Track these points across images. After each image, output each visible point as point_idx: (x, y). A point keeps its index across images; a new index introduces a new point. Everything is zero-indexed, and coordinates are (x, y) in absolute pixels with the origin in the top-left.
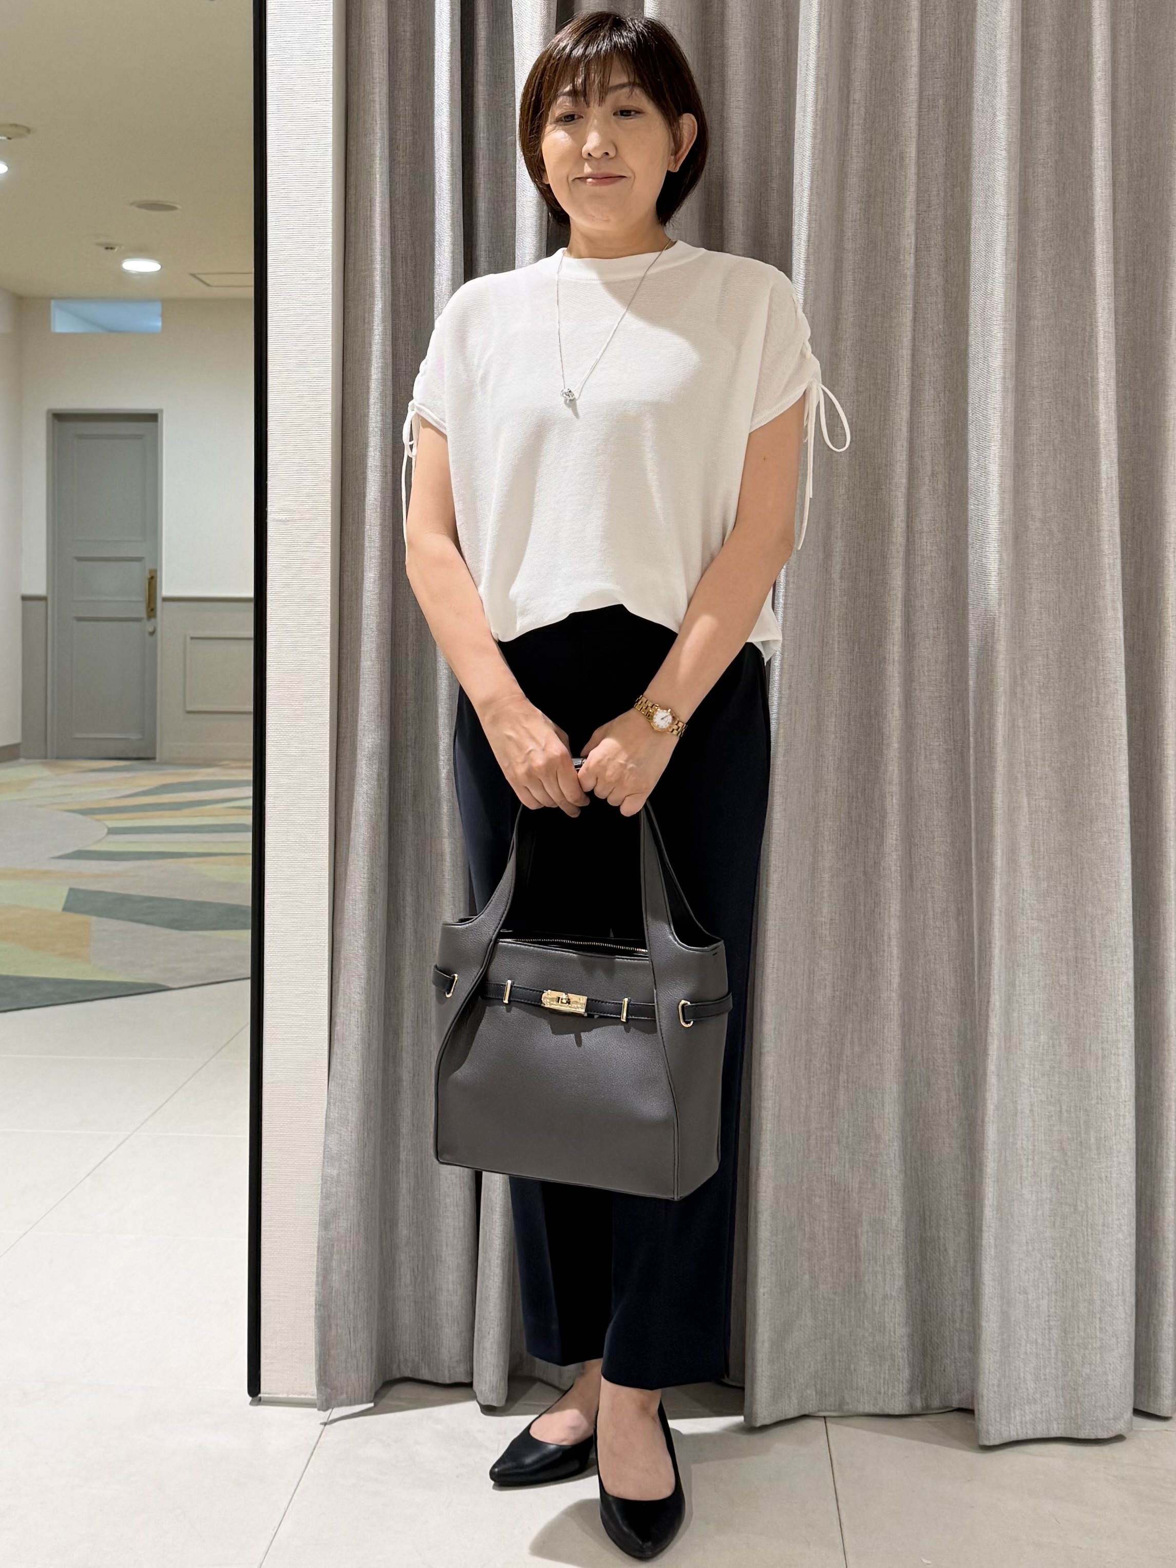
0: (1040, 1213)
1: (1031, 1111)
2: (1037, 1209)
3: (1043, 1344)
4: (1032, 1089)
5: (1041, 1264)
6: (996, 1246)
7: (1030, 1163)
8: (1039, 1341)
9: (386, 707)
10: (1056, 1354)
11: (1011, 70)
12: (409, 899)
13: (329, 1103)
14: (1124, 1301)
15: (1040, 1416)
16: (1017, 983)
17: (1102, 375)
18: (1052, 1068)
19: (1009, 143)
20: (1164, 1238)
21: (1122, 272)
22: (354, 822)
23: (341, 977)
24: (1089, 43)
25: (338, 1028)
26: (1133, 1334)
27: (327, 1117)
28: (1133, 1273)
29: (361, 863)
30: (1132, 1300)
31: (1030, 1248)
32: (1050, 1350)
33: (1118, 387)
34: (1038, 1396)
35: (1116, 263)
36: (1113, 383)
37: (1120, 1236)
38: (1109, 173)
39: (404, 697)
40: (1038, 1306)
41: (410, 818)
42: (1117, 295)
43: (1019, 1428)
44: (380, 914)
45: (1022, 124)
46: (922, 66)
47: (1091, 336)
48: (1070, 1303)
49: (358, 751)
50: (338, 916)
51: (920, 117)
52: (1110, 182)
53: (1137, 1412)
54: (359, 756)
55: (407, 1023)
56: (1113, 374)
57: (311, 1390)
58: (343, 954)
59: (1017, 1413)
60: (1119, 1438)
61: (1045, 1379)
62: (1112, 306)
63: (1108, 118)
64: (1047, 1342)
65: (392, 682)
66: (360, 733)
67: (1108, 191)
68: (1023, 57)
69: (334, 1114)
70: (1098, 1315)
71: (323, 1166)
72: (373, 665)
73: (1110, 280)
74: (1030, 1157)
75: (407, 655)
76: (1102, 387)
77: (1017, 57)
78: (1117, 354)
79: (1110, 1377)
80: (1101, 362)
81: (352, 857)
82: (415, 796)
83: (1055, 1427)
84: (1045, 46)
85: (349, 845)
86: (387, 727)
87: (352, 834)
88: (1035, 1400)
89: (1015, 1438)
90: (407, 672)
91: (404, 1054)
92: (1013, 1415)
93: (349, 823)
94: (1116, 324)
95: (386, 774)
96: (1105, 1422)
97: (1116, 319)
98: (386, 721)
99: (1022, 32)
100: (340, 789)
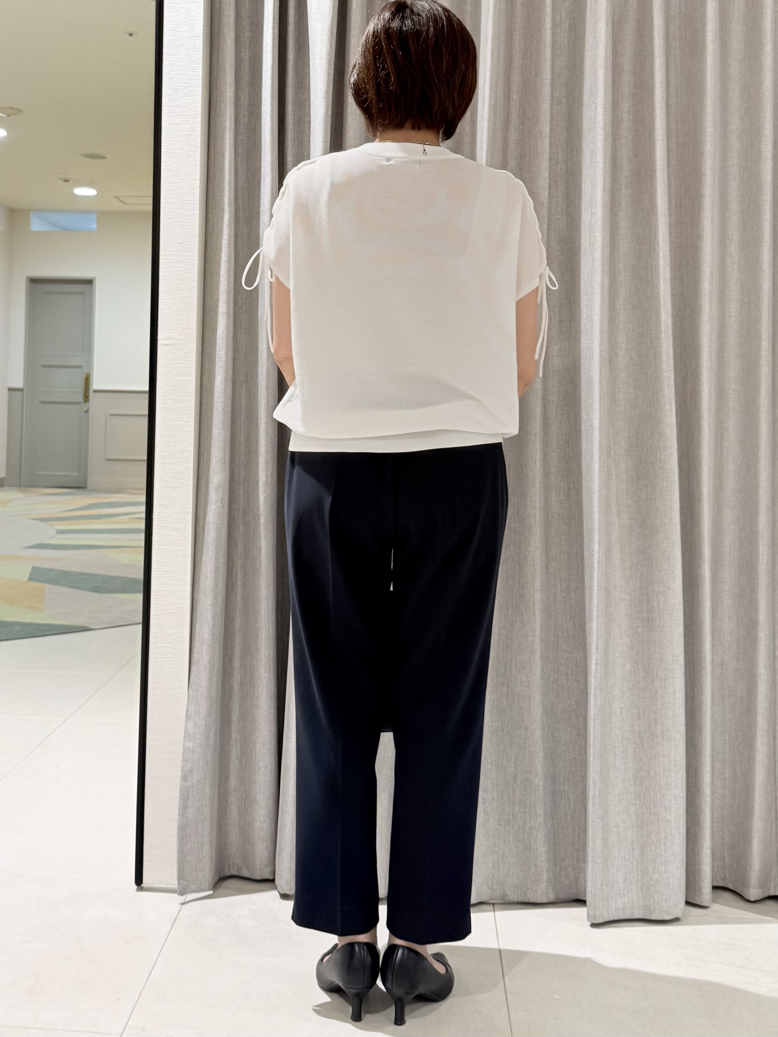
0: (627, 776)
1: (621, 712)
2: (625, 774)
3: (629, 860)
4: (621, 699)
5: (627, 808)
6: (599, 796)
7: (621, 745)
8: (627, 857)
9: (228, 459)
10: (637, 866)
11: (606, 82)
12: (239, 576)
13: (188, 702)
14: (679, 832)
15: (627, 904)
16: (612, 632)
17: (661, 263)
18: (634, 685)
19: (605, 125)
20: (703, 793)
21: (673, 202)
22: (206, 528)
23: (197, 624)
24: (652, 67)
25: (195, 655)
26: (684, 853)
27: (187, 710)
28: (685, 815)
29: (210, 553)
30: (683, 831)
31: (621, 798)
32: (633, 863)
33: (671, 270)
34: (626, 892)
35: (670, 197)
36: (668, 268)
37: (676, 791)
38: (665, 143)
39: (238, 452)
40: (626, 835)
41: (241, 526)
42: (670, 216)
43: (614, 912)
44: (222, 585)
45: (613, 113)
46: (553, 80)
47: (655, 240)
48: (645, 833)
49: (210, 484)
50: (196, 585)
51: (552, 109)
52: (665, 148)
53: (688, 903)
54: (210, 488)
55: (237, 652)
56: (668, 262)
57: (174, 883)
58: (199, 608)
59: (613, 902)
60: (675, 920)
61: (631, 881)
62: (667, 222)
63: (664, 111)
64: (631, 858)
65: (231, 443)
66: (211, 474)
67: (665, 154)
68: (613, 75)
69: (192, 709)
70: (663, 841)
71: (184, 740)
72: (220, 433)
73: (666, 206)
74: (621, 741)
75: (241, 426)
76: (661, 270)
77: (610, 74)
78: (671, 250)
79: (671, 881)
80: (661, 255)
81: (205, 549)
82: (244, 513)
83: (637, 911)
84: (626, 68)
85: (203, 543)
86: (228, 471)
87: (206, 536)
88: (624, 895)
89: (611, 918)
90: (240, 437)
91: (235, 672)
92: (610, 904)
93: (204, 528)
94: (670, 233)
95: (227, 498)
96: (668, 909)
97: (670, 229)
98: (227, 466)
99: (613, 60)
100: (199, 508)
